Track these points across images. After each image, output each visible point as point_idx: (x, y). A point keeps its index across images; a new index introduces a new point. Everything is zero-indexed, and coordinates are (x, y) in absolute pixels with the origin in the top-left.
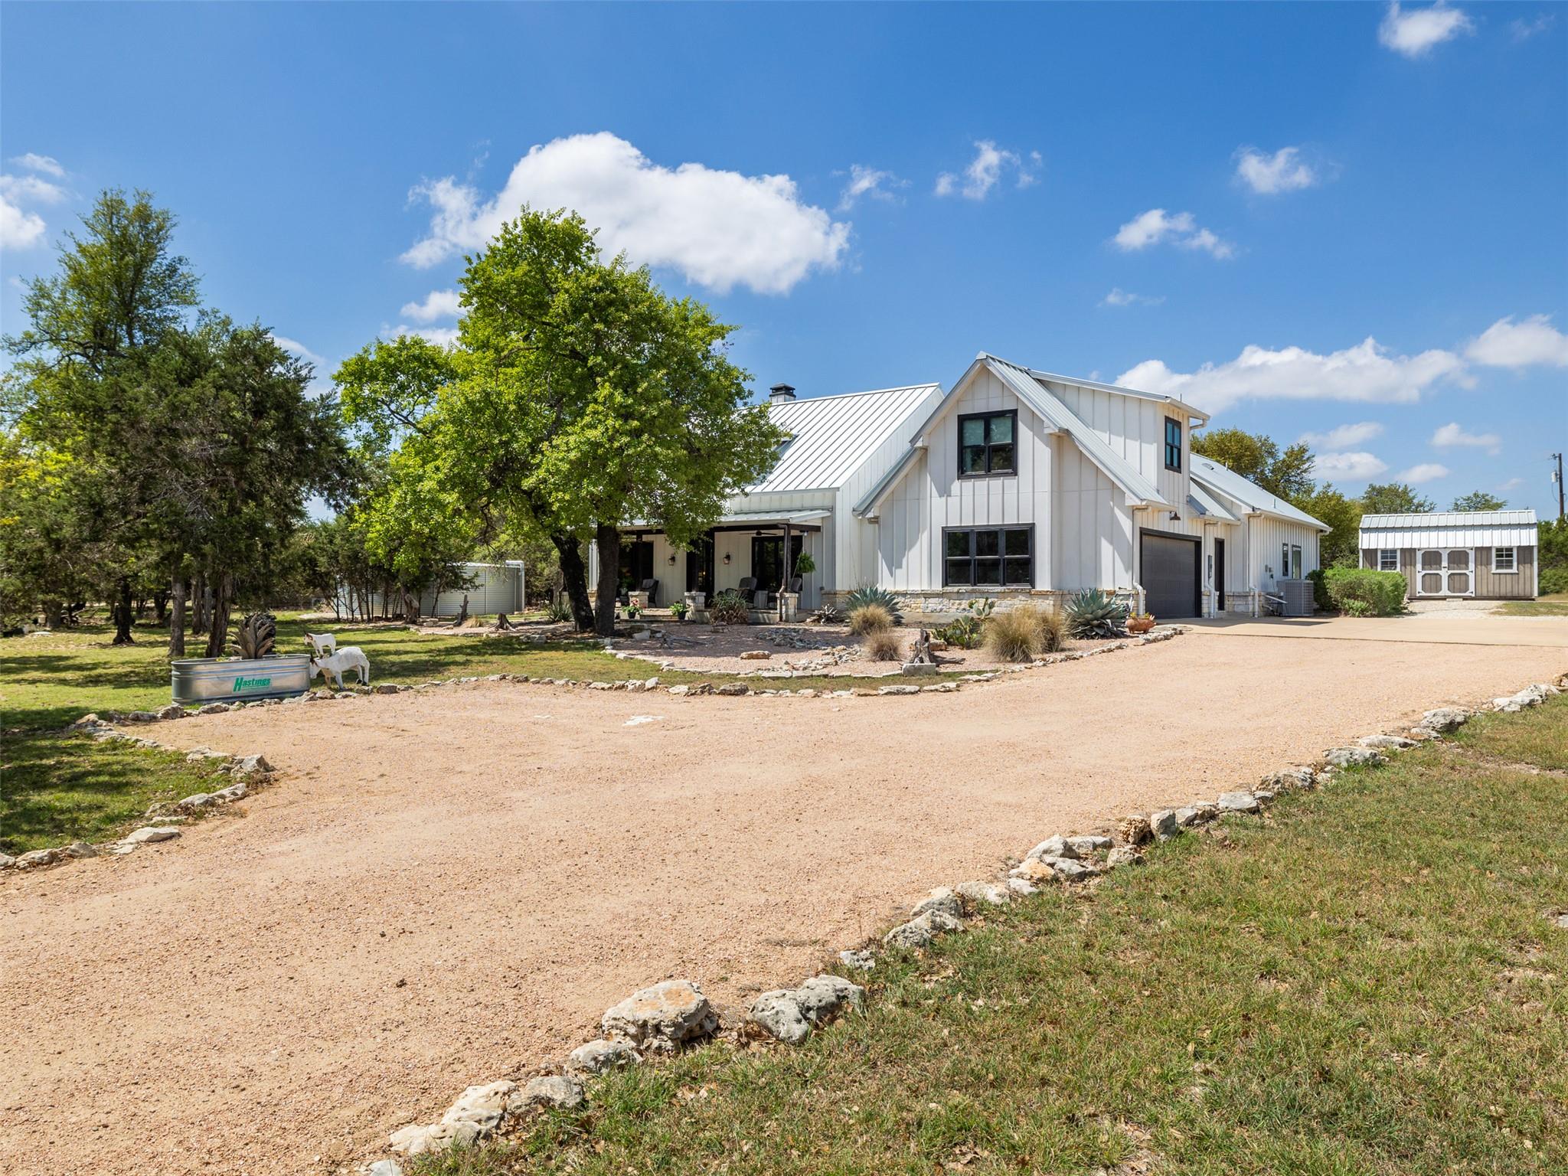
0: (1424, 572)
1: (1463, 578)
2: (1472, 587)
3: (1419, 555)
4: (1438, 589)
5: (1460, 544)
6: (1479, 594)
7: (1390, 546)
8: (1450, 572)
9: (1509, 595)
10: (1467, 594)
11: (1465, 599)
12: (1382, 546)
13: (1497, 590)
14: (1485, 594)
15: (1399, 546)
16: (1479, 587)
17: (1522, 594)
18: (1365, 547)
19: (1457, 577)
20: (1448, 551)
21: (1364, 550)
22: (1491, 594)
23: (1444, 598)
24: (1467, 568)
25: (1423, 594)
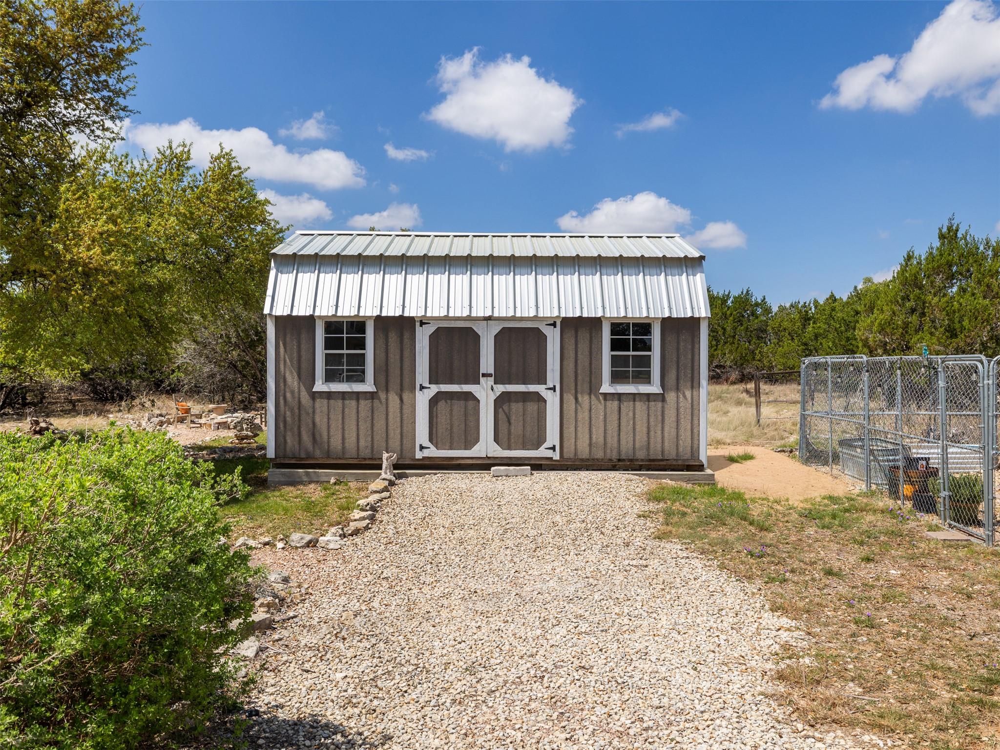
0: (434, 389)
1: (532, 407)
2: (552, 436)
3: (423, 338)
4: (471, 438)
5: (527, 310)
6: (569, 453)
7: (347, 310)
8: (501, 388)
9: (641, 455)
10: (542, 452)
11: (538, 466)
12: (325, 310)
13: (612, 441)
14: (584, 451)
15: (369, 310)
16: (570, 430)
17: (670, 452)
18: (281, 310)
19: (516, 407)
20: (496, 328)
21: (280, 321)
22: (599, 454)
23: (484, 465)
24: (541, 379)
25: (433, 452)
